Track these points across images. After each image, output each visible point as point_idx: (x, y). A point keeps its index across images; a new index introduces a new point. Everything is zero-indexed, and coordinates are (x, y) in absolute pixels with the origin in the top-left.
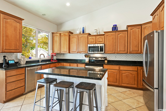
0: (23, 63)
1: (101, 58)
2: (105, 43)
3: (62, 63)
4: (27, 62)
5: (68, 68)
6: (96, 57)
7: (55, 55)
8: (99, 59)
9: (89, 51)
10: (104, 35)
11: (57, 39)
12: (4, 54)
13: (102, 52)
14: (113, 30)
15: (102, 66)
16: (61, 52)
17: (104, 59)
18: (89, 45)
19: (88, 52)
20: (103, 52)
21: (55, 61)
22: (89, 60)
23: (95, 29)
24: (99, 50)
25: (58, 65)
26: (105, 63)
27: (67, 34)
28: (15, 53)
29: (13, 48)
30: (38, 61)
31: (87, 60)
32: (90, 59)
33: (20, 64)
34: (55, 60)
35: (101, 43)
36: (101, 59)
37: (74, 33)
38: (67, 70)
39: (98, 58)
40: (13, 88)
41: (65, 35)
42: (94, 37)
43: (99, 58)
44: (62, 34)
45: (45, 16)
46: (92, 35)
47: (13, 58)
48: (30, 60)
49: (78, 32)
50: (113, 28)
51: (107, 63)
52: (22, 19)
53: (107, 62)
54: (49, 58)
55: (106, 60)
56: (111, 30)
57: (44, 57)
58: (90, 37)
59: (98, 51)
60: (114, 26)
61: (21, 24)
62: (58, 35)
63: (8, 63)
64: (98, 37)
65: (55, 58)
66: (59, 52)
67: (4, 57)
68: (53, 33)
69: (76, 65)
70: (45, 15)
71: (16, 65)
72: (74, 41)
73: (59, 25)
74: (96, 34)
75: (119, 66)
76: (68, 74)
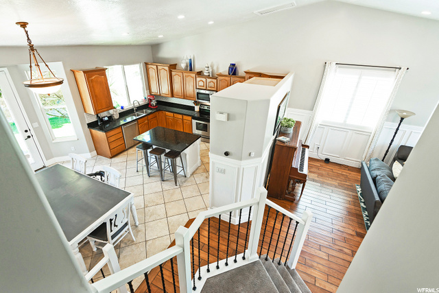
3: (164, 112)
4: (120, 114)
7: (153, 99)
10: (217, 78)
11: (153, 73)
14: (230, 74)
16: (162, 95)
18: (197, 91)
19: (197, 100)
22: (200, 109)
23: (207, 66)
29: (104, 106)
30: (132, 110)
31: (197, 108)
34: (154, 106)
35: (213, 89)
40: (115, 146)
42: (204, 80)
48: (123, 110)
49: (183, 66)
52: (104, 70)
54: (147, 102)
56: (227, 74)
62: (154, 67)
63: (102, 121)
65: (154, 103)
66: (158, 93)
68: (146, 64)
71: (111, 121)
72: (177, 79)
74: (208, 74)
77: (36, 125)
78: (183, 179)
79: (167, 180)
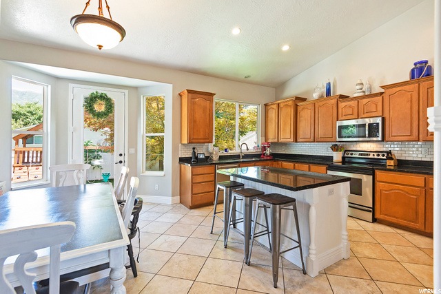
0: (215, 158)
1: (375, 154)
2: (386, 115)
3: (280, 162)
4: (221, 158)
5: (293, 173)
6: (363, 150)
7: (268, 147)
8: (371, 156)
9: (340, 136)
10: (382, 93)
11: (273, 114)
12: (194, 145)
13: (375, 139)
14: (413, 77)
15: (371, 175)
16: (280, 141)
17: (385, 158)
18: (338, 124)
19: (338, 139)
20: (380, 139)
21: (269, 158)
22: (344, 158)
23: (359, 82)
24: (367, 132)
25: (272, 164)
26: (388, 167)
27: (290, 103)
28: (206, 144)
29: (201, 137)
30: (238, 157)
31: (337, 157)
32: (346, 155)
33: (212, 160)
34: (267, 156)
35: (374, 114)
36: (376, 157)
37: (310, 99)
38: (291, 177)
39: (367, 155)
40: (200, 192)
41: (287, 105)
42: (354, 103)
43: (372, 154)
44: (282, 105)
45: (249, 79)
46: (351, 97)
47: (204, 151)
48: (226, 154)
49: (315, 96)
50: (413, 71)
51: (392, 168)
52: (212, 95)
53: (393, 164)
54: (259, 151)
55: (392, 159)
56: (407, 78)
57: (248, 149)
58: (342, 105)
59: (365, 137)
60: (415, 64)
61: (211, 101)
62: (275, 107)
63: (197, 158)
64: (365, 101)
65: (268, 152)
66: (276, 140)
67: (194, 149)
68: (266, 105)
69: (306, 166)
70: (249, 76)
71: (207, 160)
72: (306, 115)
73: (279, 86)
74: (361, 94)
75: (426, 176)
76: (292, 186)
77: (132, 151)
78: (299, 277)
79: (256, 266)
